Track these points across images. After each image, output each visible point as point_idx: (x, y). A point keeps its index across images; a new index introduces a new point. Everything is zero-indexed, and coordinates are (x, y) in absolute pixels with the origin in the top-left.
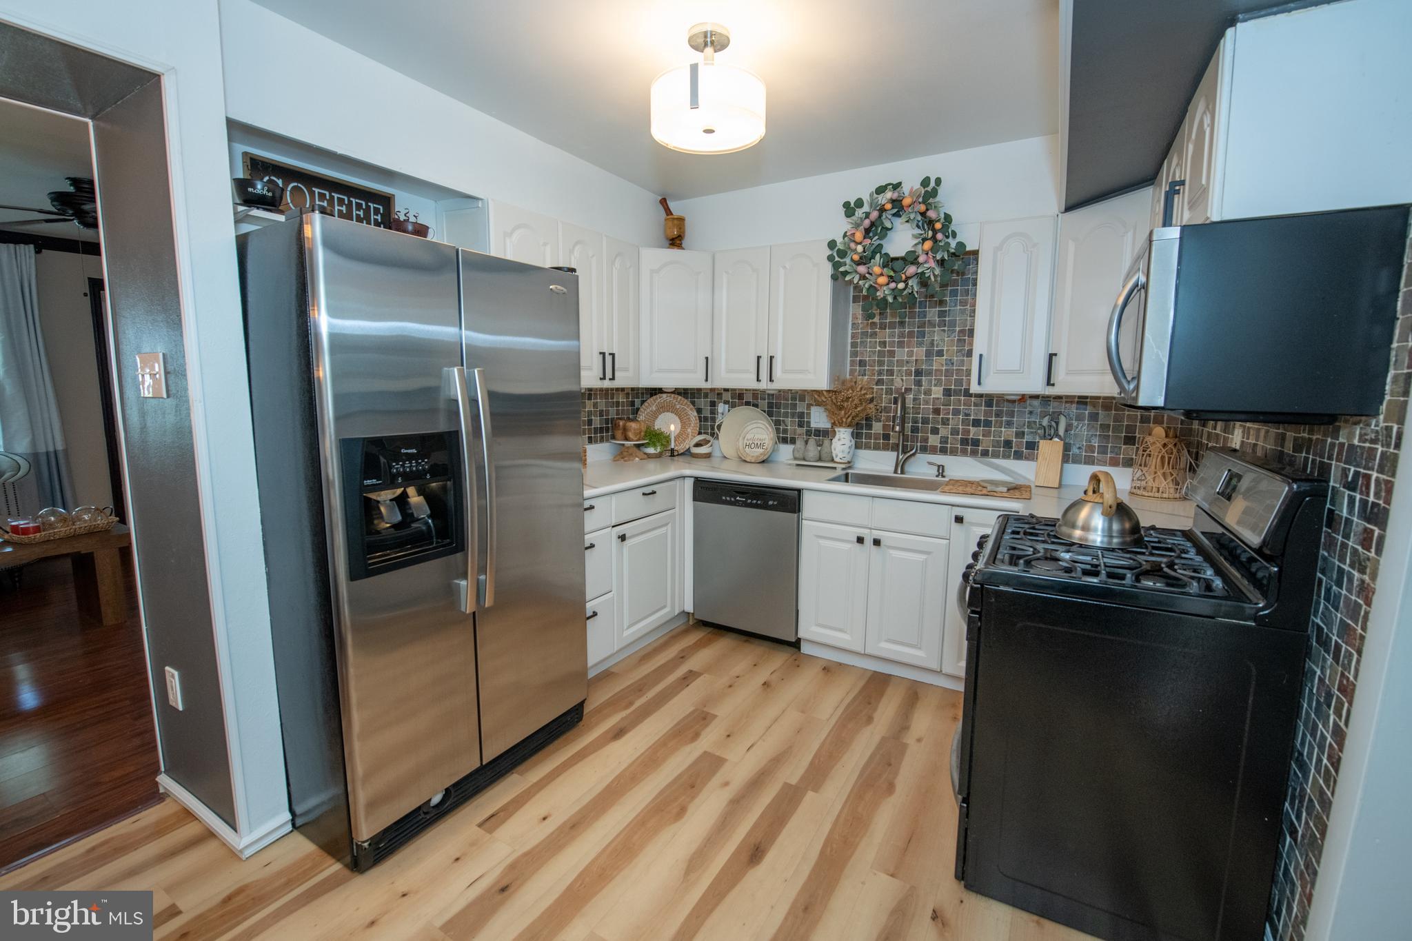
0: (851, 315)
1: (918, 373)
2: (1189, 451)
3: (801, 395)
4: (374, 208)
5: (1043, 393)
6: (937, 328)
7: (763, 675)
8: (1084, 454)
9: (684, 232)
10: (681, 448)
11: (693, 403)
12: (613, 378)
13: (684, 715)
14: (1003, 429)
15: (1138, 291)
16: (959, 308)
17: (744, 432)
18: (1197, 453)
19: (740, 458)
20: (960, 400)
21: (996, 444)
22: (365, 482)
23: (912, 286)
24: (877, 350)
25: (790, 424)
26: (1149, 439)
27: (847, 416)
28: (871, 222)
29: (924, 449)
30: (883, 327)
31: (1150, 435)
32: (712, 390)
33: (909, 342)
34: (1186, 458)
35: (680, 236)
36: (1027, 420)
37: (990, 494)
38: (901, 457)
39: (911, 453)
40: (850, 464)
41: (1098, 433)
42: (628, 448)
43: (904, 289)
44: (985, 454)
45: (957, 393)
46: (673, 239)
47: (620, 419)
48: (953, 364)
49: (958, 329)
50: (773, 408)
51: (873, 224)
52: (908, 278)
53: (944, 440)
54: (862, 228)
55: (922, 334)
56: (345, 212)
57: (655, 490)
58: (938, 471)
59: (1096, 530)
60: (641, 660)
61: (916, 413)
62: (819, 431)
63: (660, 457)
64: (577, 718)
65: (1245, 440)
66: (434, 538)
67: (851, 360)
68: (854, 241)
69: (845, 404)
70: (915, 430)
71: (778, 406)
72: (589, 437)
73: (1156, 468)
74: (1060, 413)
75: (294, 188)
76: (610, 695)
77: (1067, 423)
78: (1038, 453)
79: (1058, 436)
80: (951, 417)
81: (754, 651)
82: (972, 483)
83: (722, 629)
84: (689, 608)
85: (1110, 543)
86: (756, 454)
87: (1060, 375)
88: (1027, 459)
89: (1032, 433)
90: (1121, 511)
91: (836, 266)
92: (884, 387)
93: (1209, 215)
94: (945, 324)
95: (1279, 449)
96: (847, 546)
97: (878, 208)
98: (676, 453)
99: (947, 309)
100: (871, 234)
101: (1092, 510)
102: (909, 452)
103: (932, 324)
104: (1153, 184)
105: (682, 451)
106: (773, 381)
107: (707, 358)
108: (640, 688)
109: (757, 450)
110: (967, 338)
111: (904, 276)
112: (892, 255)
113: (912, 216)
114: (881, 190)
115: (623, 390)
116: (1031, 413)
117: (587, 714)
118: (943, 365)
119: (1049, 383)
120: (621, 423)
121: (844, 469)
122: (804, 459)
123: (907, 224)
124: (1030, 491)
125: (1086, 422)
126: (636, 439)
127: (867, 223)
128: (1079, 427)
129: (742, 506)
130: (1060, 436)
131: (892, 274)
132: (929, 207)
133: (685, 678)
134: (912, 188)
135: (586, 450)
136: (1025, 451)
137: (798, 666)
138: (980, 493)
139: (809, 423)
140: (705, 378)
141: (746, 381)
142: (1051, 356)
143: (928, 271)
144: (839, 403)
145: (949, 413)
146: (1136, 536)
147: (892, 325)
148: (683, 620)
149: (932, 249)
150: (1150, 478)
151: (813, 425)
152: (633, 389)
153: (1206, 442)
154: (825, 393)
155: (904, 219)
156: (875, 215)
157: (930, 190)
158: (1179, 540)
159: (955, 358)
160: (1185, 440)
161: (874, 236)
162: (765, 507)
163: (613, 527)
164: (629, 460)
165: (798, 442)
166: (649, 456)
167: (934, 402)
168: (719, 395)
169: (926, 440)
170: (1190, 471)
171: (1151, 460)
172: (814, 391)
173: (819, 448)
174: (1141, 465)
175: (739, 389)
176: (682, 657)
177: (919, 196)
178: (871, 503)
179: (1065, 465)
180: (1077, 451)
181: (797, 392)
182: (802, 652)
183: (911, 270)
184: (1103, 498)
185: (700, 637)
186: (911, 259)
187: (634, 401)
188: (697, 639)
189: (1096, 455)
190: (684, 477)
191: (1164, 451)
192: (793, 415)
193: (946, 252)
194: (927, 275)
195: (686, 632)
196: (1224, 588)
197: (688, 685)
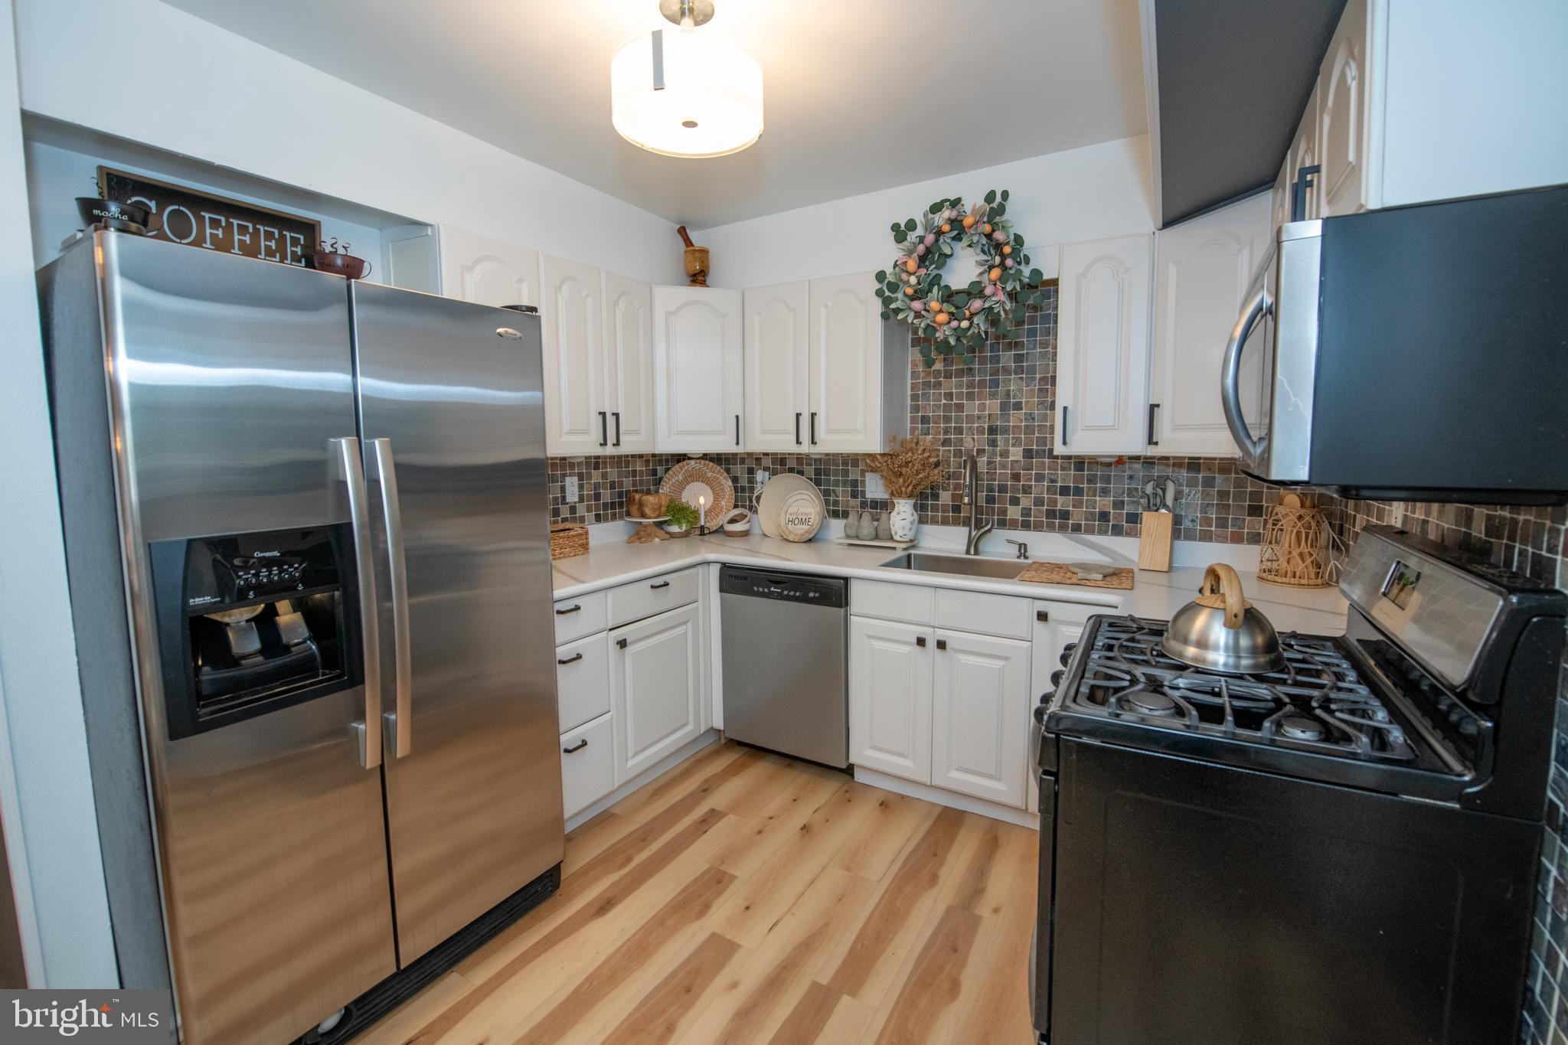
0: (910, 363)
1: (992, 430)
2: (1330, 523)
3: (853, 460)
4: (291, 237)
5: (1144, 453)
6: (1013, 376)
7: (804, 814)
8: (1198, 528)
9: (708, 267)
10: (713, 525)
11: (728, 471)
12: (617, 444)
13: (693, 877)
14: (1098, 498)
15: (1262, 317)
16: (1038, 350)
17: (787, 504)
18: (1341, 526)
19: (782, 536)
20: (1043, 463)
21: (1090, 516)
22: (191, 600)
23: (978, 324)
24: (942, 403)
25: (842, 494)
26: (1279, 509)
27: (906, 485)
28: (927, 248)
29: (1002, 524)
30: (948, 375)
31: (1281, 504)
32: (750, 455)
33: (980, 393)
34: (1327, 533)
35: (702, 271)
36: (1126, 486)
37: (1080, 584)
38: (974, 533)
39: (986, 529)
40: (913, 543)
41: (1215, 502)
42: (646, 526)
43: (969, 329)
44: (1077, 528)
45: (1040, 454)
46: (694, 275)
47: (636, 491)
48: (1033, 419)
49: (1038, 376)
50: (821, 475)
51: (928, 251)
52: (972, 315)
53: (1026, 512)
54: (915, 255)
55: (995, 384)
56: (248, 242)
57: (668, 581)
58: (1020, 550)
59: (1216, 648)
60: (652, 796)
61: (991, 480)
62: (876, 502)
63: (687, 536)
64: (551, 886)
65: (1409, 514)
66: (320, 668)
67: (911, 417)
68: (907, 272)
69: (904, 470)
70: (990, 500)
71: (827, 473)
72: (596, 515)
73: (1290, 547)
74: (1168, 478)
75: (173, 212)
76: (606, 846)
77: (1176, 490)
78: (1141, 527)
79: (1165, 506)
80: (1033, 483)
81: (795, 780)
82: (1059, 567)
83: (758, 751)
84: (719, 723)
85: (1237, 666)
86: (800, 532)
87: (1163, 431)
88: (1128, 534)
89: (1134, 502)
90: (1251, 619)
91: (886, 302)
92: (952, 448)
93: (1363, 201)
94: (1023, 371)
95: (1463, 529)
96: (905, 649)
97: (934, 231)
98: (706, 531)
99: (1025, 352)
100: (927, 263)
101: (1211, 617)
102: (983, 527)
103: (1007, 371)
104: (1272, 187)
105: (714, 529)
106: (816, 443)
107: (737, 417)
108: (644, 836)
109: (802, 526)
110: (1049, 387)
111: (967, 313)
112: (954, 287)
113: (975, 239)
114: (936, 208)
115: (641, 456)
116: (1131, 477)
117: (564, 880)
118: (1021, 420)
119: (1151, 441)
120: (637, 496)
121: (905, 549)
122: (857, 537)
123: (969, 249)
124: (1133, 577)
125: (1200, 488)
126: (653, 516)
127: (921, 248)
128: (1192, 495)
129: (777, 599)
130: (1168, 506)
131: (953, 309)
132: (996, 227)
133: (704, 821)
134: (975, 205)
135: (587, 531)
136: (1125, 525)
137: (849, 801)
138: (1069, 581)
139: (863, 492)
140: (735, 441)
141: (784, 444)
142: (1153, 408)
143: (998, 305)
144: (896, 469)
145: (1031, 478)
146: (1272, 656)
147: (960, 373)
148: (711, 739)
149: (1000, 279)
150: (1283, 560)
151: (869, 495)
152: (654, 455)
153: (1353, 513)
154: (879, 457)
155: (965, 242)
156: (930, 238)
157: (996, 206)
158: (1331, 656)
159: (1036, 412)
160: (1326, 509)
161: (930, 265)
162: (805, 599)
163: (610, 630)
164: (646, 541)
165: (850, 517)
166: (672, 536)
167: (1012, 465)
168: (758, 460)
169: (1004, 512)
170: (1333, 547)
171: (1284, 536)
172: (867, 454)
173: (876, 523)
174: (1270, 543)
175: (781, 454)
176: (704, 791)
177: (982, 215)
178: (933, 593)
179: (1177, 542)
180: (1190, 525)
181: (848, 455)
182: (855, 780)
183: (977, 304)
184: (1224, 602)
185: (732, 761)
186: (975, 291)
187: (656, 469)
188: (726, 764)
189: (1213, 529)
190: (709, 563)
191: (1299, 524)
192: (845, 484)
193: (1018, 282)
194: (996, 311)
195: (715, 754)
196: (1405, 741)
197: (706, 832)
